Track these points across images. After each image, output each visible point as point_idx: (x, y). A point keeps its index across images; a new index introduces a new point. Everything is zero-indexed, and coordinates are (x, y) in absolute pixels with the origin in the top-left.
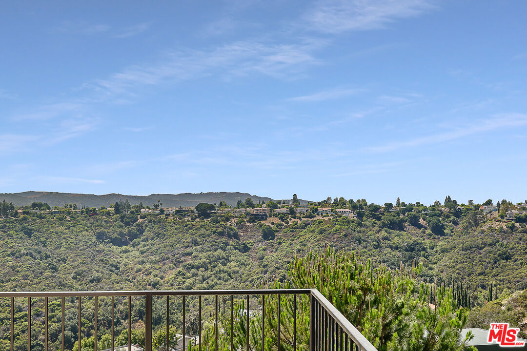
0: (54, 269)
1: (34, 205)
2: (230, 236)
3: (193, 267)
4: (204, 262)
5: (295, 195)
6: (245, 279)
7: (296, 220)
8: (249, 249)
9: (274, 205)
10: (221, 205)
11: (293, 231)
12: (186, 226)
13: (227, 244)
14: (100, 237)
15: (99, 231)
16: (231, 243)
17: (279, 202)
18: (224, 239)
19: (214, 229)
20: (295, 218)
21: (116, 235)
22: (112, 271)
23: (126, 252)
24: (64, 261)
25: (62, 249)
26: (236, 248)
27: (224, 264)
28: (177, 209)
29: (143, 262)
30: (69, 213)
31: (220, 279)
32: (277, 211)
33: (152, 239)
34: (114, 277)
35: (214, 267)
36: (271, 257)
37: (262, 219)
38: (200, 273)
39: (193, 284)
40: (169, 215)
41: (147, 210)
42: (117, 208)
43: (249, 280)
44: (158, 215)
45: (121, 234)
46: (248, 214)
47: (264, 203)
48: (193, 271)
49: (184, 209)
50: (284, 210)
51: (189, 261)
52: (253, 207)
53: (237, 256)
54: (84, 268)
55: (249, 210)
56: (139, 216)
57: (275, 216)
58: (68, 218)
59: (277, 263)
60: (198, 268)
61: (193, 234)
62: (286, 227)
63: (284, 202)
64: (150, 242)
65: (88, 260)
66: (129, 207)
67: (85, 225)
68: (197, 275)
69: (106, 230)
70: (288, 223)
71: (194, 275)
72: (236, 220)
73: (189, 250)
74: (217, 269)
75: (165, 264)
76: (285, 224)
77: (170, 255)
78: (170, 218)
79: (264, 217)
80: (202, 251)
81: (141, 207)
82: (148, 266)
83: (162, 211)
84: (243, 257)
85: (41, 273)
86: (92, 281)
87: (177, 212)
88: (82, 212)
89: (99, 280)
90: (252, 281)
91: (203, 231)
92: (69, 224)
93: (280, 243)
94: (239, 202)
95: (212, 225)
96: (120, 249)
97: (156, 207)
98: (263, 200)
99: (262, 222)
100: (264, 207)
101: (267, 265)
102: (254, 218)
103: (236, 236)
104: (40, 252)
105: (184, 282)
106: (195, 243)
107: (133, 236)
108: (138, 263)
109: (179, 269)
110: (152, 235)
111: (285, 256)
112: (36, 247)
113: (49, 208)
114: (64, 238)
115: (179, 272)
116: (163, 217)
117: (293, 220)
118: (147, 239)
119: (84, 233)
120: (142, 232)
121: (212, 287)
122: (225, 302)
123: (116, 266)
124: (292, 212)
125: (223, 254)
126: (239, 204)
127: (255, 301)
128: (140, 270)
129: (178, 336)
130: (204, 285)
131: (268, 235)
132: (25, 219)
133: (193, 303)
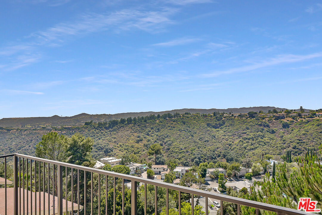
0: (192, 136)
1: (186, 113)
2: (265, 126)
3: (247, 139)
4: (252, 137)
5: (301, 107)
6: (273, 146)
7: (302, 119)
8: (275, 132)
9: (288, 112)
10: (260, 112)
11: (300, 125)
12: (244, 121)
13: (263, 130)
14: (208, 125)
15: (208, 123)
16: (265, 129)
17: (292, 110)
18: (262, 127)
19: (257, 123)
20: (301, 118)
21: (214, 124)
22: (213, 138)
23: (218, 131)
24: (196, 133)
25: (195, 129)
26: (268, 132)
27: (262, 138)
28: (239, 114)
29: (225, 135)
30: (197, 116)
31: (260, 145)
32: (290, 115)
33: (229, 126)
34: (214, 140)
35: (257, 139)
36: (287, 136)
37: (282, 118)
38: (250, 141)
39: (247, 146)
40: (236, 117)
41: (226, 115)
42: (214, 114)
43: (276, 146)
44: (231, 117)
45: (216, 124)
46: (274, 116)
47: (283, 111)
48: (247, 140)
49: (242, 114)
50: (295, 114)
51: (245, 136)
52: (277, 113)
53: (268, 135)
54: (202, 136)
55: (274, 114)
56: (223, 117)
57: (289, 117)
58: (197, 118)
59: (291, 139)
60: (249, 139)
61: (246, 125)
62: (296, 122)
63: (295, 110)
64: (228, 127)
65: (204, 133)
66: (219, 114)
67: (203, 120)
68: (249, 142)
69: (210, 123)
70: (297, 120)
71: (247, 142)
72: (268, 119)
73: (245, 131)
74: (258, 140)
75: (234, 137)
76: (295, 121)
77: (236, 133)
79: (283, 118)
80: (251, 132)
81: (224, 113)
82: (227, 137)
83: (233, 115)
84: (272, 136)
85: (188, 137)
86: (205, 141)
87: (239, 115)
88: (202, 116)
89: (208, 141)
90: (277, 147)
91: (251, 123)
92: (197, 120)
93: (292, 130)
94: (269, 111)
95: (256, 121)
96: (216, 130)
97: (230, 113)
98: (283, 110)
99: (282, 120)
100: (283, 113)
101: (285, 140)
102: (277, 118)
103: (268, 126)
104: (188, 130)
105: (243, 145)
106: (248, 129)
107: (221, 125)
108: (223, 136)
109: (240, 139)
110: (228, 125)
111: (296, 136)
112: (186, 128)
113: (191, 114)
114: (195, 125)
115: (241, 140)
116: (233, 117)
117: (300, 119)
118: (226, 126)
119: (202, 123)
120: (224, 123)
121: (256, 148)
122: (263, 155)
123: (214, 136)
124: (300, 115)
125: (261, 134)
126: (269, 112)
127: (279, 157)
128: (224, 139)
129: (241, 167)
130: (252, 147)
131: (285, 126)
132: (183, 118)
133: (247, 154)
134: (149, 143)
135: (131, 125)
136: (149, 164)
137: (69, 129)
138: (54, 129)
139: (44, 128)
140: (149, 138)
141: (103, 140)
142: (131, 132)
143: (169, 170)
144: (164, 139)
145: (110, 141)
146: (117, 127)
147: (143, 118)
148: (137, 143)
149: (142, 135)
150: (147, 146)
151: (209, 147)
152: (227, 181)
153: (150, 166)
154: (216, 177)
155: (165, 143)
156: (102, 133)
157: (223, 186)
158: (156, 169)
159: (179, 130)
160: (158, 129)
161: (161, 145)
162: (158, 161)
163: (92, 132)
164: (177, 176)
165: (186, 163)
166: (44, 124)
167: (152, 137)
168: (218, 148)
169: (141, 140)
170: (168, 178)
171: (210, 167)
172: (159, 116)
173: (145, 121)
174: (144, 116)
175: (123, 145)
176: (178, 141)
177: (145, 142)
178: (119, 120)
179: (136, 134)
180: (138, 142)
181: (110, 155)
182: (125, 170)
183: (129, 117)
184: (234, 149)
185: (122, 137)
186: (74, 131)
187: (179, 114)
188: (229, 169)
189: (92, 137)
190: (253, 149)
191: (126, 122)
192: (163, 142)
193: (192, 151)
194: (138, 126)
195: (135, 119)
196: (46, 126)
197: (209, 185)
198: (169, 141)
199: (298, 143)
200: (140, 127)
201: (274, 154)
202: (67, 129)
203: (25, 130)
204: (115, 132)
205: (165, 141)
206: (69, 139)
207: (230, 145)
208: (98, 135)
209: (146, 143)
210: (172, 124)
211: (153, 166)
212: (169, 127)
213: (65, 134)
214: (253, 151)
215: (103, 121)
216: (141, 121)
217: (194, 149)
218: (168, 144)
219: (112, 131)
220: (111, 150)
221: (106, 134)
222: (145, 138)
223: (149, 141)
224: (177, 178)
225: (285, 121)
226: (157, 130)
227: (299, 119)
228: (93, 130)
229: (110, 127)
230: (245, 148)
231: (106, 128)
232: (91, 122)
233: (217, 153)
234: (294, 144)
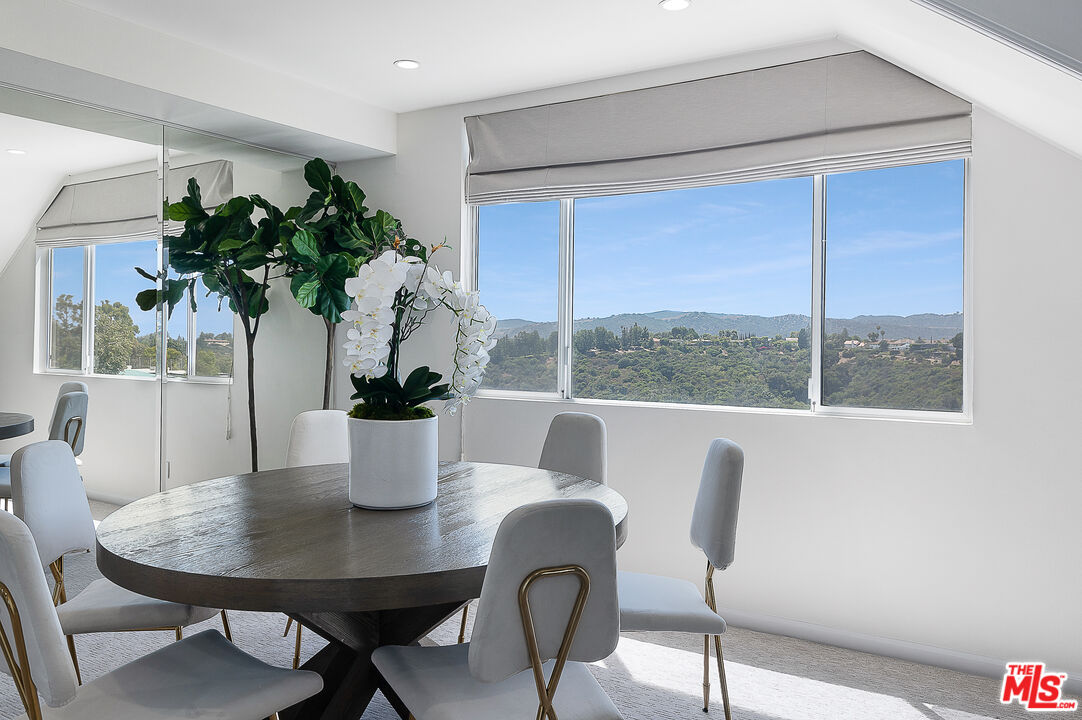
1: (675, 332)
12: (933, 373)
14: (775, 385)
15: (773, 375)
28: (913, 342)
30: (726, 345)
33: (866, 394)
40: (898, 352)
41: (856, 342)
42: (803, 338)
44: (877, 352)
49: (928, 342)
56: (841, 353)
58: (725, 353)
61: (946, 390)
67: (750, 364)
69: (785, 375)
78: (900, 358)
81: (845, 337)
83: (884, 346)
87: (914, 348)
88: (746, 344)
92: (726, 362)
97: (873, 337)
110: (865, 387)
113: (696, 336)
114: (718, 385)
116: (886, 355)
118: (856, 394)
119: (749, 377)
132: (663, 352)
172: (555, 341)
187: (646, 335)
210: (615, 376)
212: (603, 388)
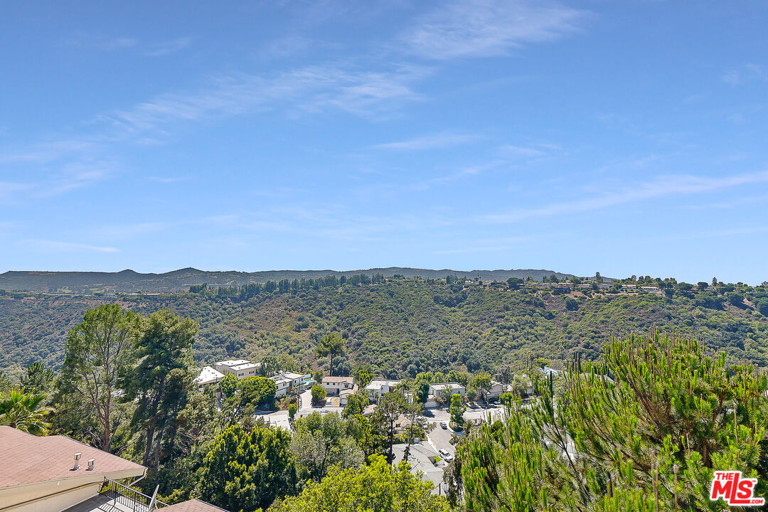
0: (406, 320)
1: (395, 276)
2: (536, 305)
3: (505, 328)
4: (515, 325)
5: (598, 273)
6: (551, 341)
7: (599, 294)
8: (554, 317)
9: (577, 281)
10: (528, 279)
11: (596, 304)
12: (500, 295)
13: (534, 311)
14: (437, 300)
15: (435, 295)
16: (537, 311)
17: (582, 279)
18: (531, 307)
19: (523, 299)
20: (598, 292)
21: (447, 299)
22: (444, 325)
23: (454, 312)
24: (412, 314)
25: (411, 307)
26: (542, 316)
27: (531, 327)
28: (492, 281)
29: (466, 320)
30: (416, 282)
31: (528, 339)
32: (580, 286)
33: (473, 303)
34: (445, 329)
35: (523, 329)
36: (575, 325)
37: (566, 292)
38: (511, 333)
39: (505, 341)
40: (486, 286)
41: (470, 281)
42: (449, 280)
43: (555, 343)
44: (478, 286)
45: (451, 298)
46: (552, 287)
47: (567, 279)
48: (505, 331)
49: (498, 282)
50: (588, 286)
51: (502, 322)
52: (557, 282)
53: (542, 322)
54: (425, 321)
55: (553, 284)
56: (463, 286)
57: (579, 290)
58: (416, 286)
59: (581, 331)
60: (509, 329)
61: (505, 302)
62: (589, 300)
63: (587, 279)
64: (472, 305)
65: (428, 316)
66: (457, 279)
67: (426, 290)
68: (508, 334)
69: (440, 295)
70: (591, 297)
71: (505, 334)
72: (542, 292)
73: (502, 314)
74: (525, 331)
75: (482, 323)
76: (588, 298)
77: (487, 317)
78: (487, 288)
79: (568, 291)
80: (513, 315)
81: (465, 279)
82: (469, 323)
83: (481, 283)
84: (549, 323)
85: (398, 322)
86: (430, 331)
87: (492, 284)
88: (425, 282)
89: (435, 331)
90: (557, 344)
91: (513, 299)
92: (416, 289)
93: (583, 314)
94: (545, 278)
95: (521, 295)
96: (450, 309)
97: (477, 279)
98: (567, 277)
99: (566, 295)
100: (568, 282)
101: (571, 332)
102: (558, 292)
103: (542, 305)
104: (397, 308)
105: (498, 339)
106: (507, 309)
107: (459, 301)
108: (463, 321)
109: (493, 328)
110: (473, 301)
111: (589, 325)
112: (395, 304)
113: (404, 278)
114: (413, 299)
115: (494, 330)
116: (481, 287)
117: (596, 294)
118: (469, 304)
119: (425, 296)
120: (465, 298)
121: (521, 345)
122: (532, 359)
123: (447, 322)
124: (595, 288)
125: (530, 319)
126: (545, 280)
127: (561, 362)
128: (464, 326)
129: (492, 382)
130: (514, 343)
131: (572, 306)
132: (389, 285)
133: (505, 355)
134: (322, 331)
135: (286, 295)
136: (317, 374)
137: (155, 299)
138: (122, 298)
139: (99, 295)
140: (321, 321)
141: (225, 323)
142: (285, 309)
143: (356, 387)
144: (351, 325)
145: (241, 327)
146: (257, 297)
147: (311, 282)
148: (296, 331)
149: (307, 316)
150: (316, 338)
151: (437, 342)
152: (467, 408)
153: (319, 378)
154: (445, 402)
155: (353, 333)
156: (225, 309)
157: (458, 419)
158: (331, 384)
159: (381, 308)
160: (341, 305)
161: (345, 336)
162: (336, 369)
163: (204, 307)
164: (371, 399)
165: (391, 372)
166: (101, 286)
167: (327, 321)
168: (452, 344)
169: (306, 326)
170: (352, 403)
171: (436, 382)
172: (343, 280)
173: (316, 288)
174: (315, 278)
175: (268, 334)
176: (378, 328)
177: (313, 329)
178: (263, 284)
179: (295, 314)
180: (298, 329)
181: (239, 355)
182: (267, 388)
183: (283, 278)
184: (481, 346)
185: (267, 319)
186: (164, 304)
187: (382, 278)
188: (471, 385)
189: (203, 316)
190: (515, 347)
191: (278, 289)
192: (349, 330)
193: (404, 349)
194: (302, 297)
195: (295, 284)
196: (103, 291)
197: (433, 416)
198: (361, 328)
199: (593, 338)
200: (304, 300)
201: (552, 358)
202: (150, 299)
203: (57, 299)
204: (253, 309)
205: (353, 328)
206: (144, 319)
207: (475, 339)
208: (217, 313)
209: (316, 331)
210: (368, 295)
211: (325, 379)
212: (363, 301)
213: (145, 308)
214: (516, 352)
215: (228, 284)
216: (309, 288)
217: (408, 346)
218: (359, 335)
219: (246, 306)
220: (240, 344)
221: (234, 311)
222: (313, 321)
223: (320, 327)
224: (371, 403)
225: (571, 296)
226: (338, 307)
227: (594, 294)
228: (207, 303)
229: (242, 298)
230: (502, 345)
231: (235, 300)
232: (204, 286)
233: (450, 353)
234: (587, 340)
